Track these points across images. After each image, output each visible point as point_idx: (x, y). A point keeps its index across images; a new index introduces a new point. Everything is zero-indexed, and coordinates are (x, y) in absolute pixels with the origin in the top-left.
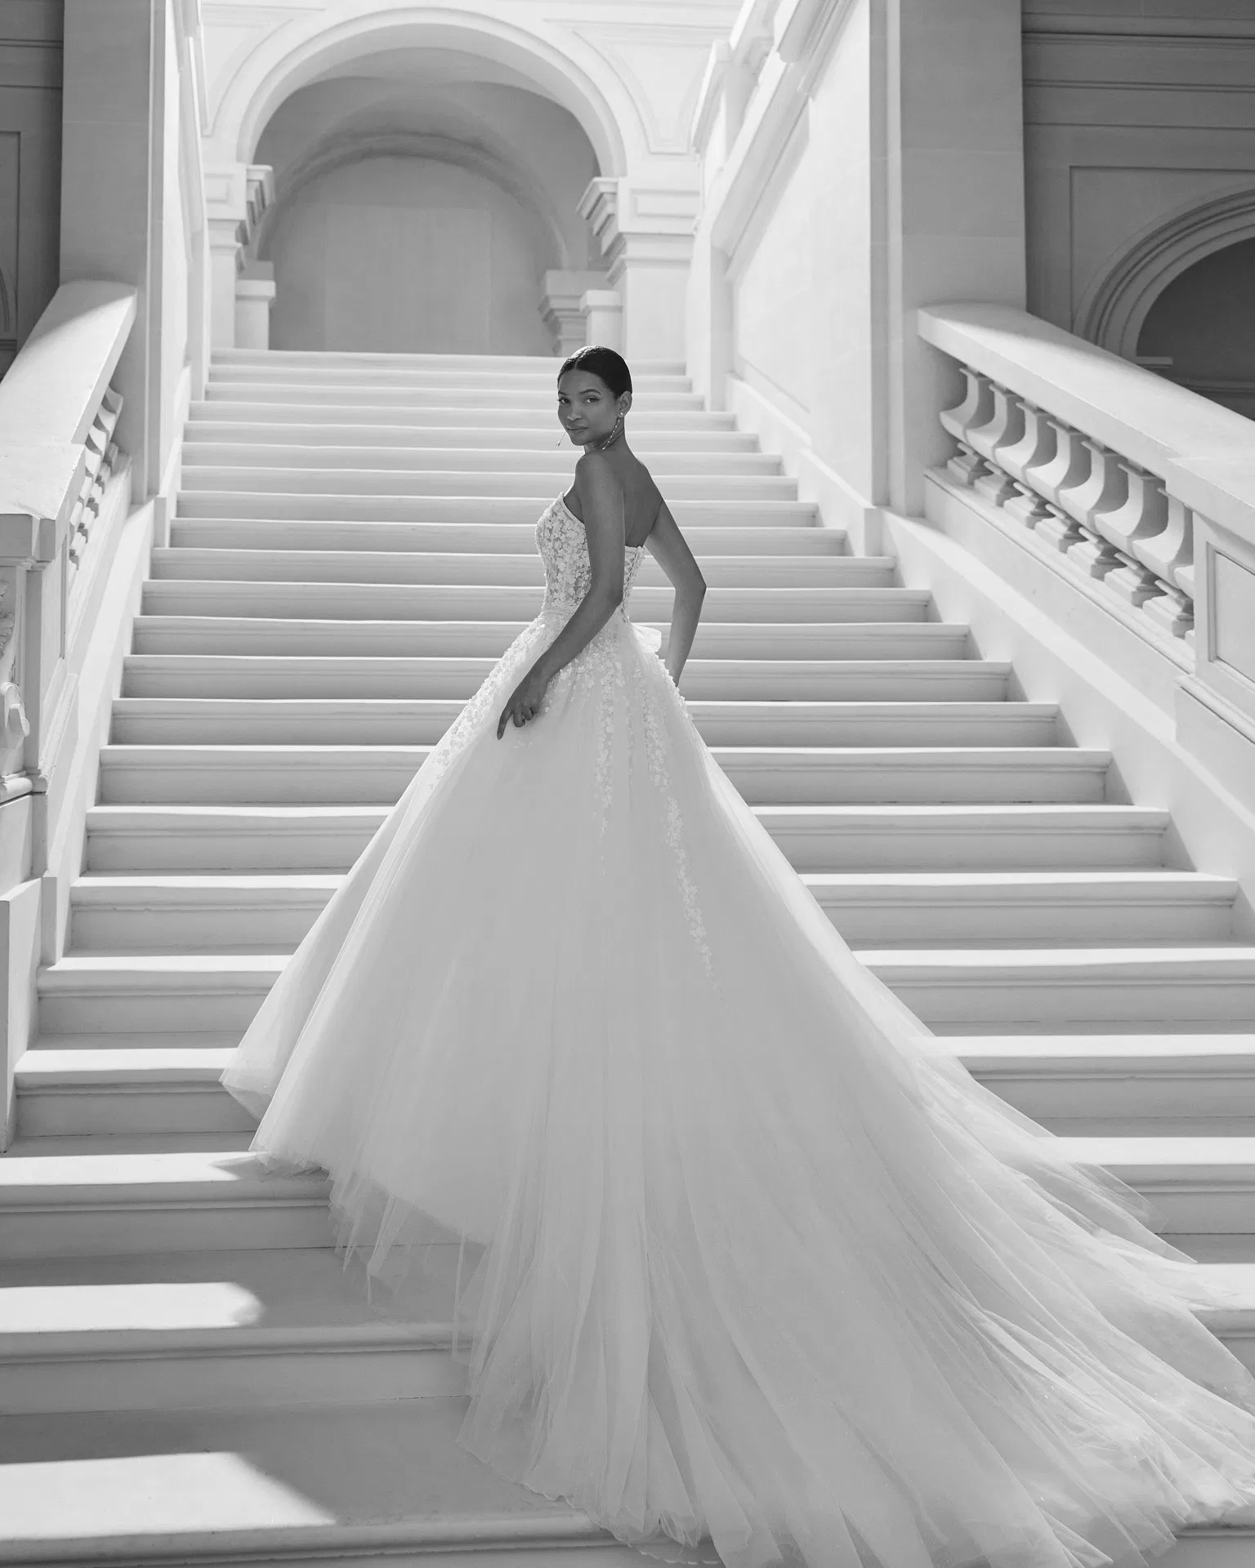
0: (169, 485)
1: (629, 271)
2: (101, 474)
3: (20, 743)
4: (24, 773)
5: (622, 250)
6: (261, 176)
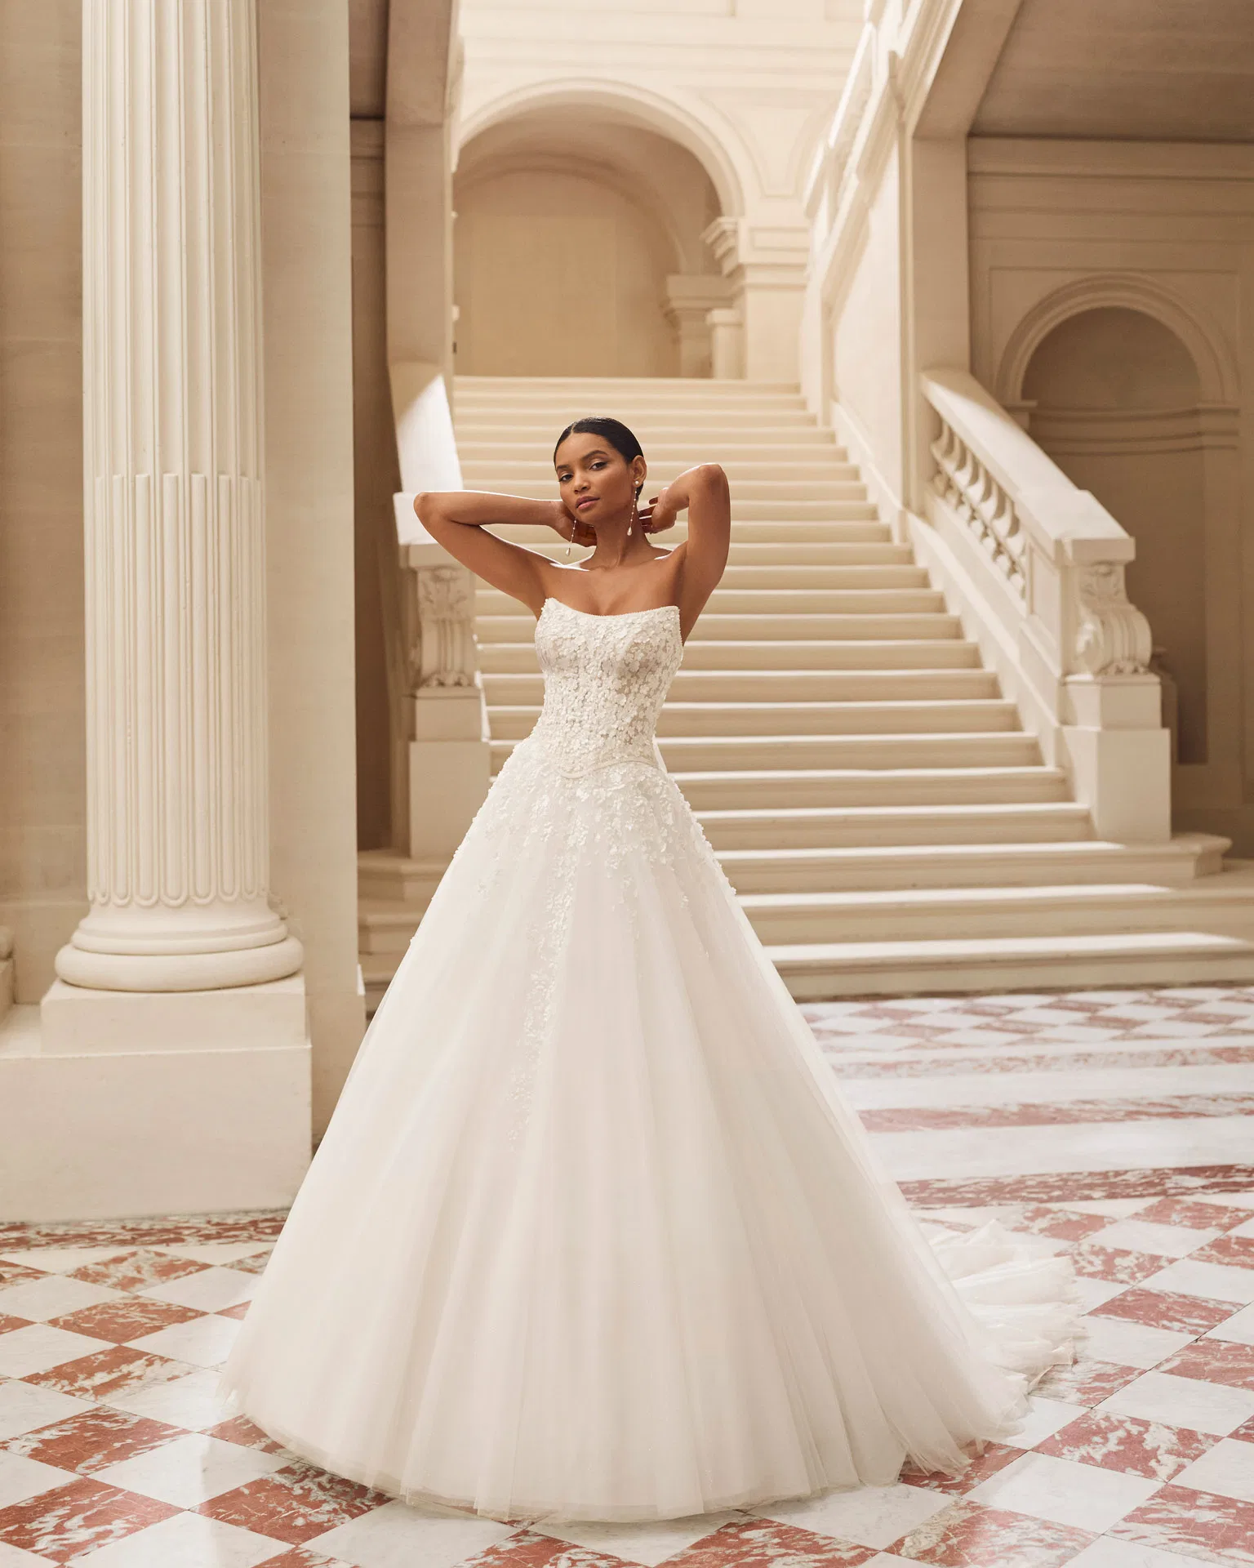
1: (747, 292)
5: (742, 278)
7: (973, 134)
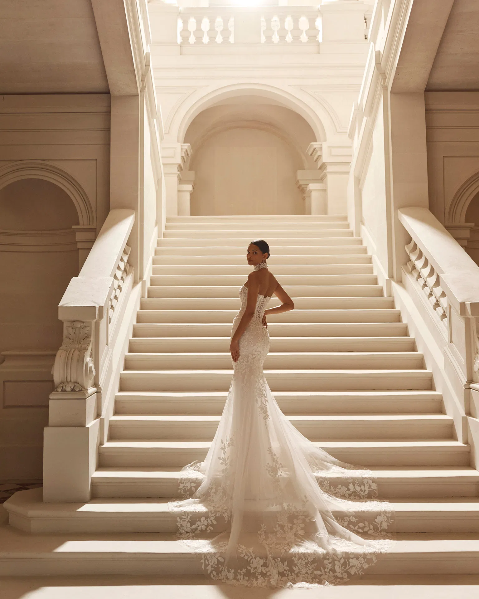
0: (148, 274)
1: (328, 176)
2: (123, 276)
3: (93, 378)
4: (95, 386)
5: (325, 169)
6: (186, 147)
7: (429, 90)
